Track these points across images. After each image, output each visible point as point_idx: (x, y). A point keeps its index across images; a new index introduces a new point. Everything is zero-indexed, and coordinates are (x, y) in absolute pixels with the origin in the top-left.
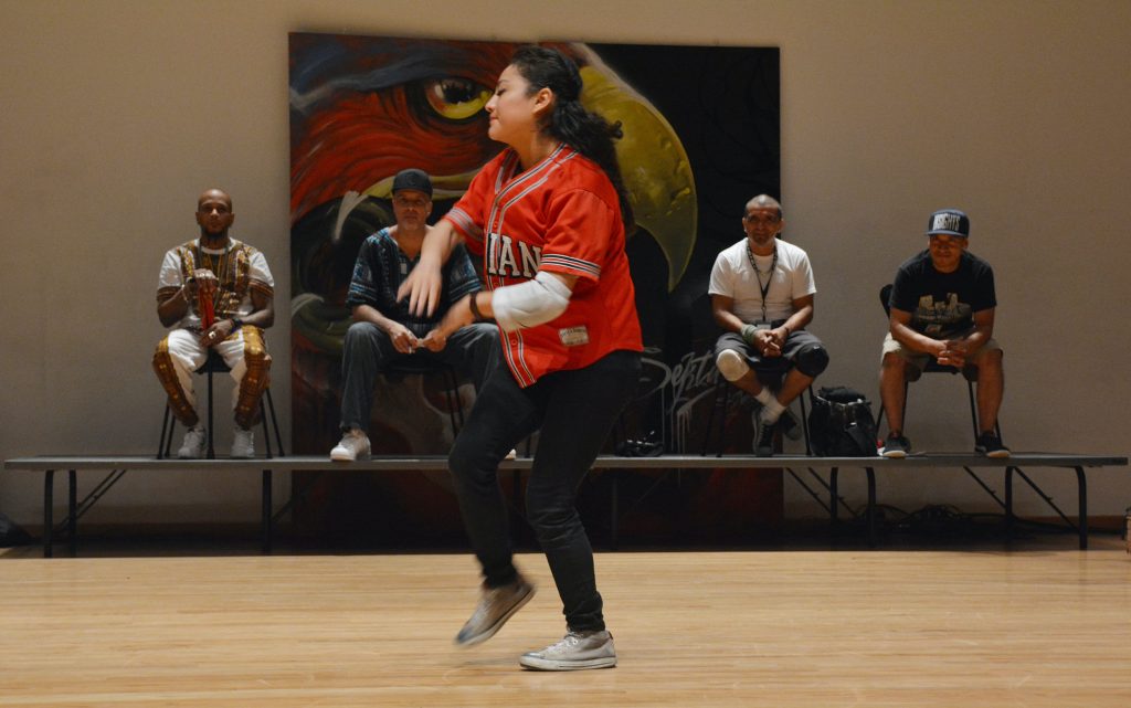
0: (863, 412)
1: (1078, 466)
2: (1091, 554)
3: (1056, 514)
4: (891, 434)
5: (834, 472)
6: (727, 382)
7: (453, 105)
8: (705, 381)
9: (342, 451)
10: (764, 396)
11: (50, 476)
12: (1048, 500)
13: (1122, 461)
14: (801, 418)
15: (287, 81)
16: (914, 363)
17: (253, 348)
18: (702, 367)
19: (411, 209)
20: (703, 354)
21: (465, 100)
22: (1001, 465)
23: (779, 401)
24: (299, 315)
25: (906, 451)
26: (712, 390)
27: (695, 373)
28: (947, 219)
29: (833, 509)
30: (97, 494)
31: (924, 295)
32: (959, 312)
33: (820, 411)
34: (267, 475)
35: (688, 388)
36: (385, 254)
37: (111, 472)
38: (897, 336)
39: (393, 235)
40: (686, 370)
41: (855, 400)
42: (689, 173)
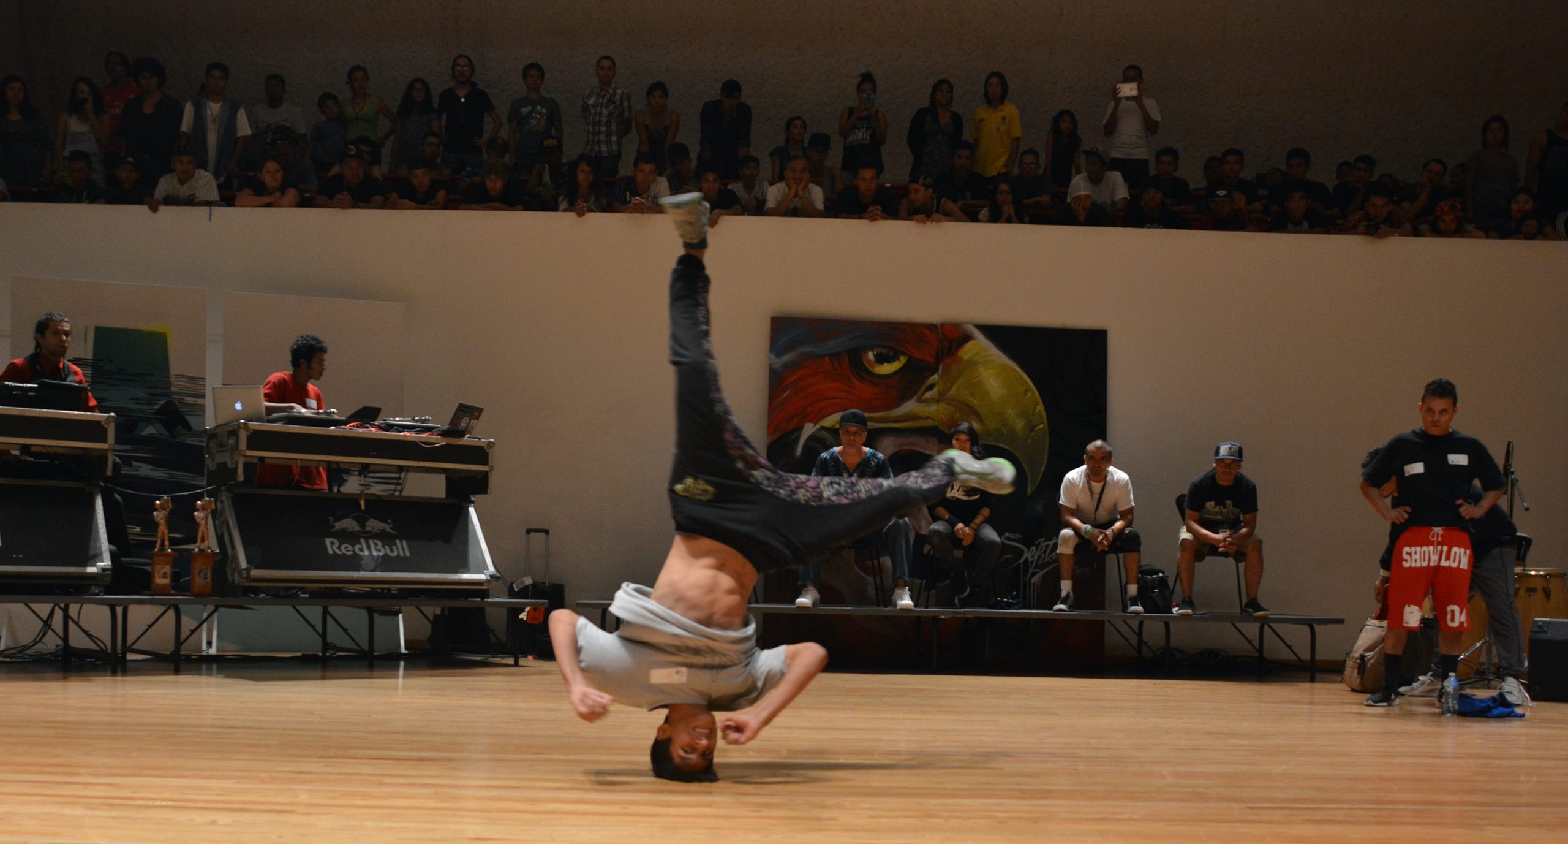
0: (1163, 582)
1: (1311, 624)
2: (1317, 685)
3: (1295, 657)
4: (1184, 599)
5: (1141, 624)
7: (880, 365)
8: (1052, 558)
9: (804, 601)
12: (1289, 647)
13: (1340, 621)
15: (769, 348)
16: (1201, 550)
19: (852, 438)
20: (1051, 539)
21: (889, 362)
22: (1258, 622)
25: (1193, 610)
27: (1045, 552)
28: (1230, 449)
29: (1140, 650)
31: (1210, 501)
32: (1233, 514)
35: (1040, 563)
36: (832, 466)
38: (1189, 530)
39: (840, 452)
40: (1038, 551)
41: (1158, 574)
42: (1044, 414)
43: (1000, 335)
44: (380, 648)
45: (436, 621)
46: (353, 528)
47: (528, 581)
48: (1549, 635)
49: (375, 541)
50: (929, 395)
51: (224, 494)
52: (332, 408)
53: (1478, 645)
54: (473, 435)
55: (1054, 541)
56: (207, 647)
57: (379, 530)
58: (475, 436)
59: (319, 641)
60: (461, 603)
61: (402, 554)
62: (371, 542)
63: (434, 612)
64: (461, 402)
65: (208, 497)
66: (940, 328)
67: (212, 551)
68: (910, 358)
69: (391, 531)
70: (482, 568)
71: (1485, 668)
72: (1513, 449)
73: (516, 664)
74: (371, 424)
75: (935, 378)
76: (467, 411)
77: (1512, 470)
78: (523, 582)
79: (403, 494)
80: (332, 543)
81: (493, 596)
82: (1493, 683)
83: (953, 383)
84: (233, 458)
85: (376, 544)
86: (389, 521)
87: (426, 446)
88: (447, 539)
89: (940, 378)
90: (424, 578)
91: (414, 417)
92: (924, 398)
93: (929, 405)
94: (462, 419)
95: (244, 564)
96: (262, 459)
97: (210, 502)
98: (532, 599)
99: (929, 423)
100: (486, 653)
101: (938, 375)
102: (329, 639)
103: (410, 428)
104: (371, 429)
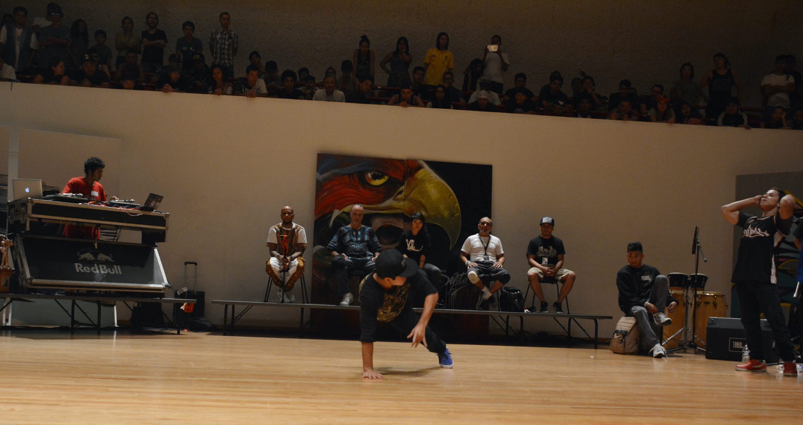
0: (520, 296)
1: (595, 318)
2: (598, 350)
3: (587, 337)
5: (508, 317)
6: (471, 283)
7: (374, 180)
8: (462, 283)
10: (485, 289)
11: (226, 306)
12: (584, 331)
13: (610, 318)
14: (497, 298)
15: (316, 170)
17: (301, 264)
18: (461, 277)
19: (357, 217)
20: (462, 274)
21: (379, 179)
22: (568, 317)
23: (490, 292)
24: (315, 252)
26: (465, 286)
27: (458, 280)
28: (547, 219)
29: (507, 331)
30: (242, 314)
33: (504, 295)
34: (302, 309)
35: (456, 285)
37: (247, 306)
40: (455, 279)
41: (517, 292)
42: (459, 207)
43: (437, 166)
44: (103, 324)
45: (135, 310)
46: (91, 258)
47: (185, 290)
48: (717, 326)
49: (103, 265)
50: (399, 196)
51: (18, 237)
52: (80, 193)
53: (680, 331)
54: (158, 210)
55: (464, 274)
56: (5, 322)
57: (105, 259)
58: (158, 211)
59: (69, 319)
60: (149, 300)
61: (117, 273)
62: (100, 266)
63: (134, 306)
64: (151, 193)
65: (8, 239)
66: (406, 161)
67: (10, 268)
68: (390, 177)
69: (112, 261)
70: (161, 281)
71: (683, 343)
72: (698, 231)
73: (178, 333)
74: (101, 203)
75: (403, 188)
76: (154, 198)
77: (698, 241)
78: (182, 290)
79: (118, 241)
80: (79, 266)
81: (166, 297)
82: (687, 351)
83: (412, 191)
84: (24, 218)
85: (103, 267)
86: (111, 255)
87: (132, 215)
88: (142, 265)
89: (406, 188)
90: (129, 286)
91: (126, 200)
92: (397, 198)
93: (399, 202)
94: (152, 202)
95: (28, 276)
96: (40, 219)
97: (10, 242)
98: (187, 298)
99: (400, 211)
100: (161, 328)
101: (405, 186)
102: (75, 319)
103: (123, 205)
104: (102, 205)
